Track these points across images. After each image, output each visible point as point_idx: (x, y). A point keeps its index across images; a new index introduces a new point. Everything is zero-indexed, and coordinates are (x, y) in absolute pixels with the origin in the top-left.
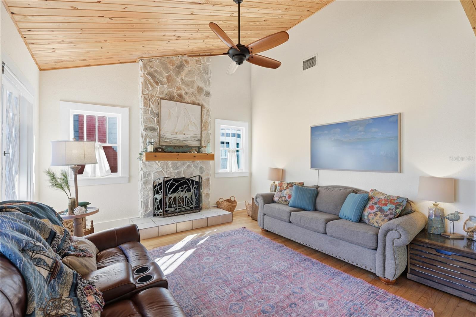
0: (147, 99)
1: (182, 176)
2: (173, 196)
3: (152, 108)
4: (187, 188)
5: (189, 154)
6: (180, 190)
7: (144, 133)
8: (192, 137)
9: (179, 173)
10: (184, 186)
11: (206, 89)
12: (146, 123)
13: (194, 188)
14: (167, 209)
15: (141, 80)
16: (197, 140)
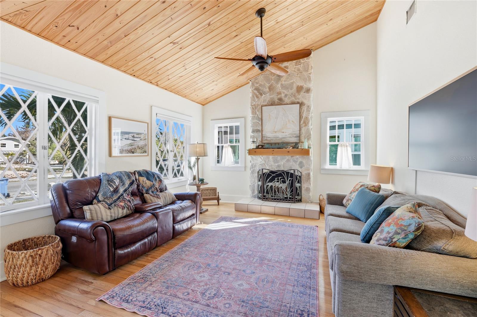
0: (254, 108)
1: (282, 168)
2: (270, 184)
3: (257, 115)
4: (281, 180)
5: (284, 149)
6: (276, 180)
7: (252, 134)
8: (290, 134)
9: (279, 166)
10: (280, 178)
11: (306, 86)
12: (253, 127)
13: (288, 180)
14: (265, 194)
15: (251, 95)
16: (295, 137)
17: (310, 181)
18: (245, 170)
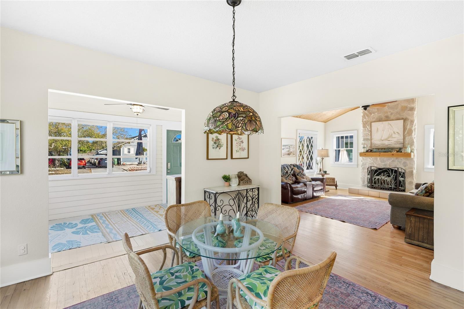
0: (365, 124)
1: (388, 167)
2: (377, 177)
3: (368, 128)
4: (387, 175)
5: (389, 153)
6: (382, 175)
7: (363, 142)
8: (395, 142)
9: (385, 165)
10: (385, 173)
11: (409, 106)
12: (364, 137)
13: (393, 175)
14: (373, 184)
15: (362, 114)
16: (400, 144)
17: (413, 177)
18: (357, 167)
